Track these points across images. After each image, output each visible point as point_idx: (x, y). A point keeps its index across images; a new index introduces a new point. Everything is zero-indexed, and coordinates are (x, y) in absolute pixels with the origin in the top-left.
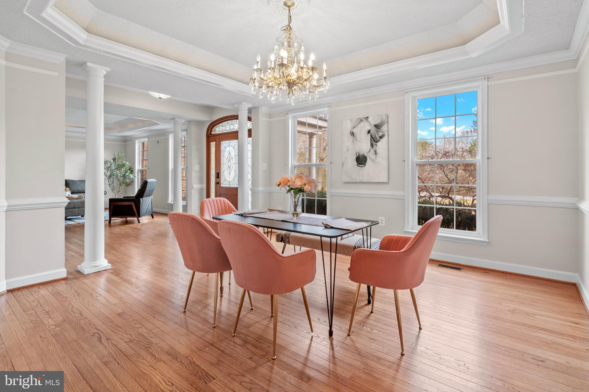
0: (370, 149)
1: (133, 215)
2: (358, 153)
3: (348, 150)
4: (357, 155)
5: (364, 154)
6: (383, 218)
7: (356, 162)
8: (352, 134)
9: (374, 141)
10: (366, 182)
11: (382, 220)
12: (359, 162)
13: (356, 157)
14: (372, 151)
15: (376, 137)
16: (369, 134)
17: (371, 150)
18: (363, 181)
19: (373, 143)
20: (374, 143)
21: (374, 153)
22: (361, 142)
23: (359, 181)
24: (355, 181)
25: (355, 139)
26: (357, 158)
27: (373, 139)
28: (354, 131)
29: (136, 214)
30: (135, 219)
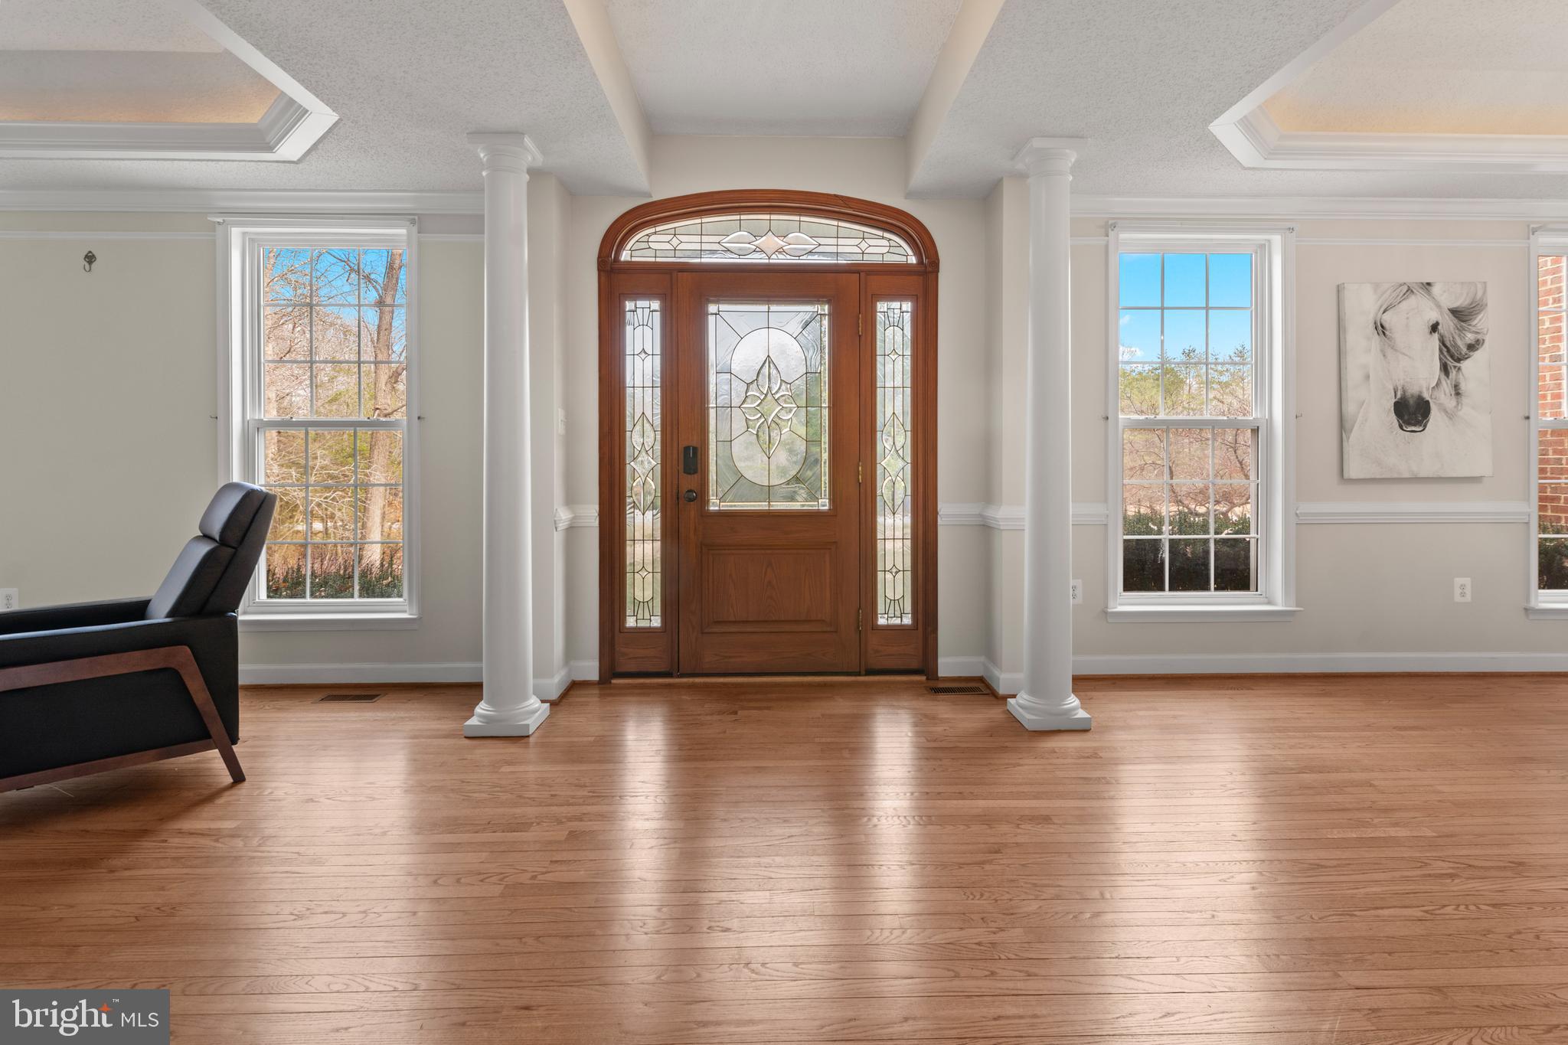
0: (1439, 379)
1: (198, 736)
2: (1400, 388)
3: (1368, 377)
4: (1399, 396)
5: (1421, 392)
6: (1467, 581)
7: (1395, 417)
8: (1381, 329)
9: (1451, 357)
10: (1431, 476)
11: (1463, 587)
12: (1406, 417)
13: (1394, 400)
14: (1447, 386)
15: (1456, 345)
16: (1436, 336)
17: (1444, 382)
18: (1422, 475)
19: (1448, 362)
20: (1451, 363)
21: (1453, 393)
22: (1410, 357)
23: (1406, 475)
24: (1396, 476)
25: (1389, 345)
26: (1396, 404)
27: (1448, 351)
28: (1388, 319)
29: (216, 727)
30: (212, 759)
